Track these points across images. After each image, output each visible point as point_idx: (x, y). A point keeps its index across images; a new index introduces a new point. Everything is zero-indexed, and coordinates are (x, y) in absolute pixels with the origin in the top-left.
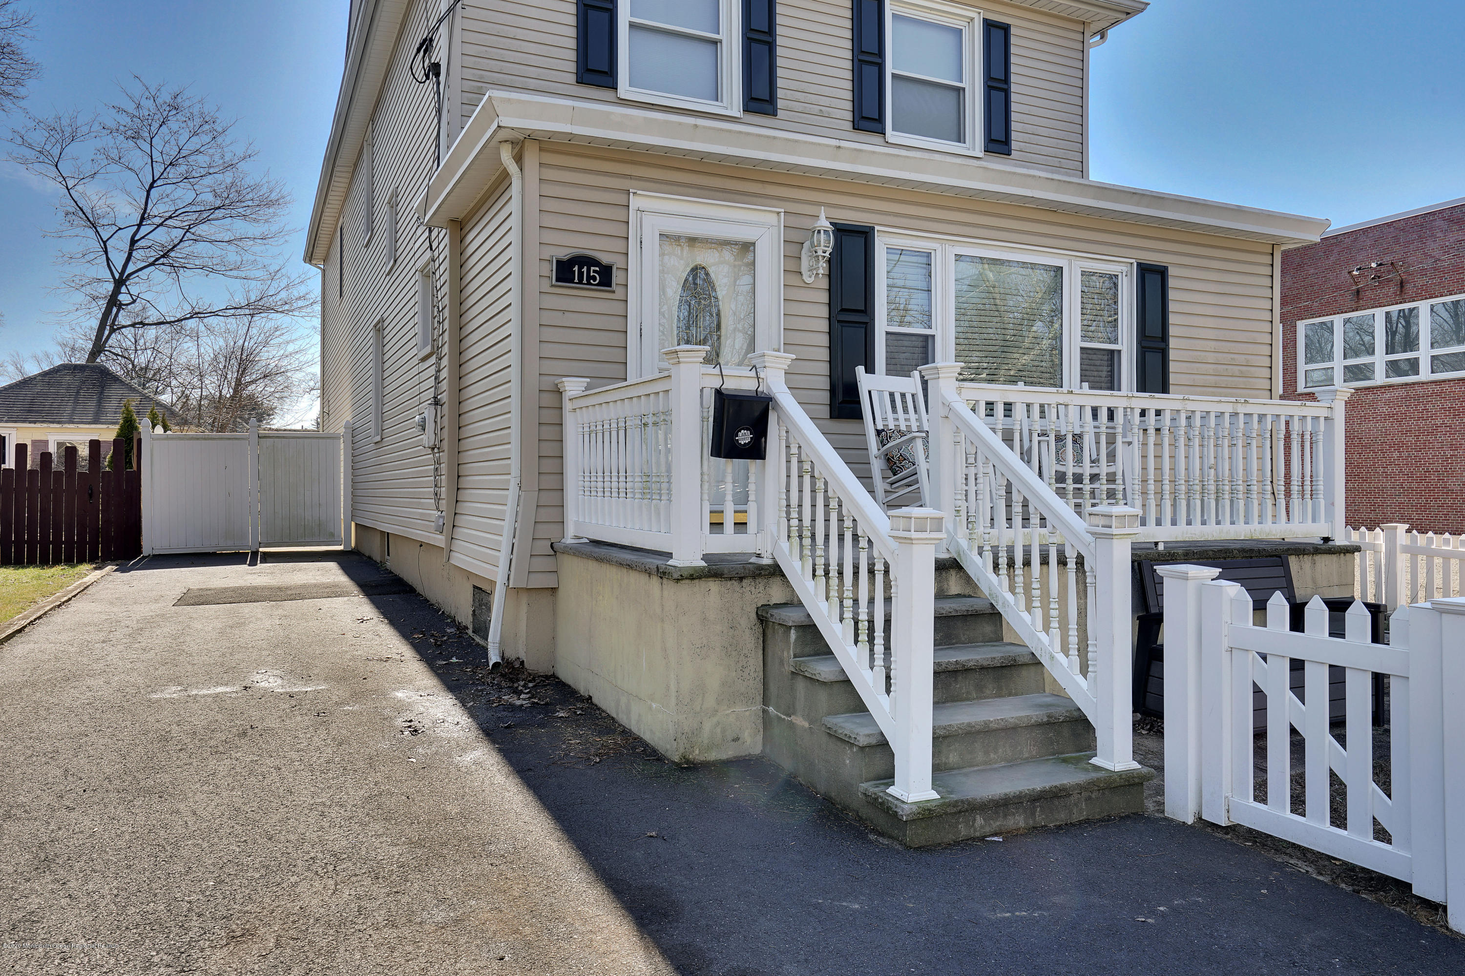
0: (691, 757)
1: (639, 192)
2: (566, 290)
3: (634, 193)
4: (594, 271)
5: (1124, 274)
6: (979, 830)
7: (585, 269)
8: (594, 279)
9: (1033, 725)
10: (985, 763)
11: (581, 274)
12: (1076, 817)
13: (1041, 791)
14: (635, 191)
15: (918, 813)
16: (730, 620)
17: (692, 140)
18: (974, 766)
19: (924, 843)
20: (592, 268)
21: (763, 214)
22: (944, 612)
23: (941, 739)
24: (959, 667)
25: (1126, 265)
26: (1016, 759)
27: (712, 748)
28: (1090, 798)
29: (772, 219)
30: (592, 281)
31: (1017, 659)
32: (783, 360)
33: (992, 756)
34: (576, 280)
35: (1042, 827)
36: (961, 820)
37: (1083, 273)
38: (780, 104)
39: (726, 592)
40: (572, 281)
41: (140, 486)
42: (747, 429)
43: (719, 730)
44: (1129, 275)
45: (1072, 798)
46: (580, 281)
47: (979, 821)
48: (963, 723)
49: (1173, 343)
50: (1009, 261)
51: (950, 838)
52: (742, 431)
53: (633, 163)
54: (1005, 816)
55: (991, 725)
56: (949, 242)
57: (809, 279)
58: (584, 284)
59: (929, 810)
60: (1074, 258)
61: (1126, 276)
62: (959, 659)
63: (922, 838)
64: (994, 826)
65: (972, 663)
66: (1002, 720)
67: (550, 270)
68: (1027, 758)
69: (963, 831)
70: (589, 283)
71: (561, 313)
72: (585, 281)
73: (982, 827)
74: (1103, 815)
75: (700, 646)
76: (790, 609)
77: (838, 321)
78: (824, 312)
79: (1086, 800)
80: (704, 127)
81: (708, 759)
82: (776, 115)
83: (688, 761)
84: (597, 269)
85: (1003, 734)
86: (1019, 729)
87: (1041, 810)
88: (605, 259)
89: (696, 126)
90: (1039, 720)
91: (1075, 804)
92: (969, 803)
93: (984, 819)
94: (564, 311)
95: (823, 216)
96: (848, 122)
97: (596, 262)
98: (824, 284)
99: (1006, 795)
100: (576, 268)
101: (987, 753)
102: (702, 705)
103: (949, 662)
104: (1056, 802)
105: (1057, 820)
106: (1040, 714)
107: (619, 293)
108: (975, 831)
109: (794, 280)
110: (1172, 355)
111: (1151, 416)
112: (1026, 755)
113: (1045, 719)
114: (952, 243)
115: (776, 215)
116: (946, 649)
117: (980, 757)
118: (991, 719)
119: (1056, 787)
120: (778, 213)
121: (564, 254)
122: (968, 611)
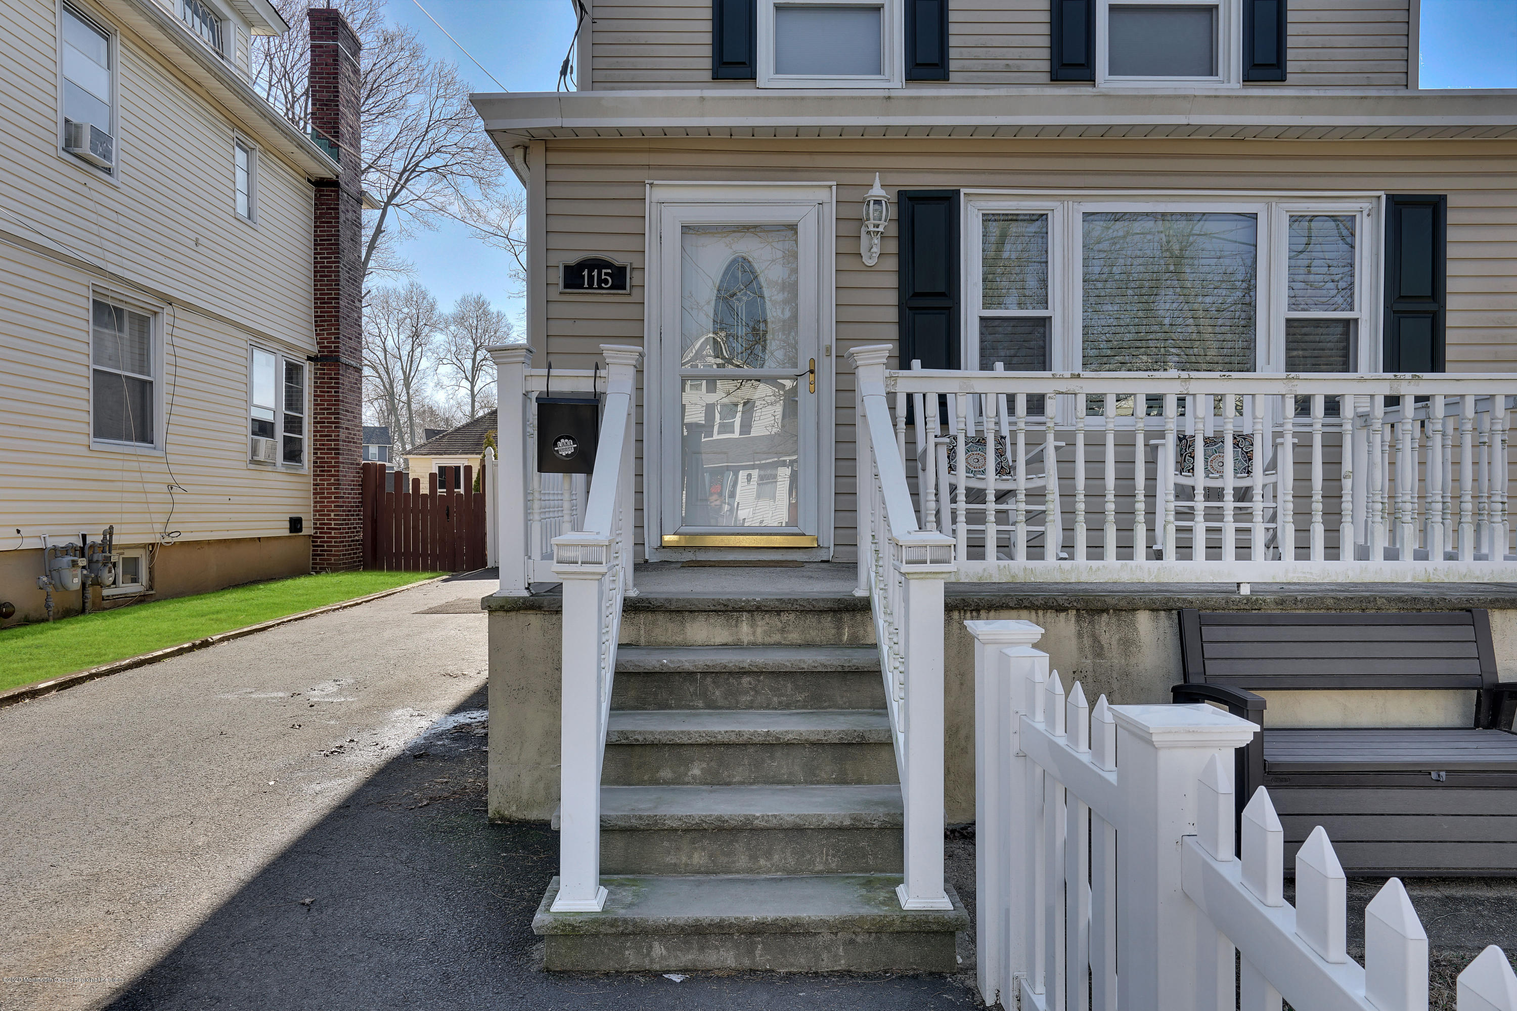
0: (506, 813)
1: (655, 182)
2: (575, 296)
3: (651, 184)
4: (606, 274)
5: (1365, 213)
6: (659, 962)
7: (595, 273)
8: (606, 282)
9: (825, 829)
10: (751, 871)
11: (591, 278)
12: (826, 964)
13: (757, 923)
14: (651, 181)
15: (555, 928)
16: (556, 660)
17: (703, 116)
18: (731, 873)
19: (569, 967)
20: (604, 271)
21: (817, 190)
22: (805, 666)
23: (680, 833)
24: (770, 740)
25: (1369, 200)
26: (801, 871)
27: (533, 806)
28: (852, 942)
29: (823, 195)
30: (603, 285)
31: (867, 735)
32: (628, 355)
33: (762, 862)
34: (586, 285)
35: (767, 971)
36: (628, 944)
37: (1295, 219)
38: (953, 65)
39: (550, 627)
40: (582, 287)
41: (485, 506)
42: (569, 438)
43: (541, 785)
44: (1374, 213)
45: (819, 938)
46: (591, 286)
47: (658, 950)
48: (711, 816)
49: (1451, 303)
50: (1172, 214)
51: (611, 965)
52: (562, 440)
53: (650, 151)
54: (702, 949)
55: (756, 822)
56: (1074, 198)
57: (870, 261)
58: (595, 288)
59: (574, 927)
60: (1276, 199)
61: (1368, 215)
62: (771, 729)
63: (566, 960)
64: (684, 959)
65: (790, 736)
66: (775, 816)
67: (558, 277)
68: (821, 872)
69: (632, 958)
70: (600, 287)
71: (571, 322)
72: (595, 285)
73: (662, 957)
74: (875, 968)
75: (517, 688)
76: (634, 651)
77: (910, 308)
78: (892, 298)
79: (844, 944)
80: (713, 99)
81: (528, 817)
82: (948, 80)
83: (502, 818)
84: (609, 271)
85: (781, 836)
86: (809, 832)
87: (764, 949)
88: (619, 260)
89: (702, 99)
90: (837, 823)
91: (826, 948)
92: (635, 924)
93: (666, 948)
94: (575, 320)
95: (877, 183)
96: (1044, 74)
97: (608, 265)
98: (892, 264)
99: (697, 920)
100: (586, 273)
101: (754, 858)
102: (520, 754)
103: (755, 731)
104: (791, 940)
105: (792, 965)
106: (839, 815)
107: (635, 297)
108: (652, 961)
109: (849, 263)
110: (1451, 320)
111: (1409, 406)
112: (819, 867)
113: (847, 822)
114: (1079, 199)
115: (828, 189)
116: (798, 713)
117: (743, 861)
118: (758, 814)
119: (784, 920)
120: (830, 187)
121: (573, 259)
122: (843, 666)
